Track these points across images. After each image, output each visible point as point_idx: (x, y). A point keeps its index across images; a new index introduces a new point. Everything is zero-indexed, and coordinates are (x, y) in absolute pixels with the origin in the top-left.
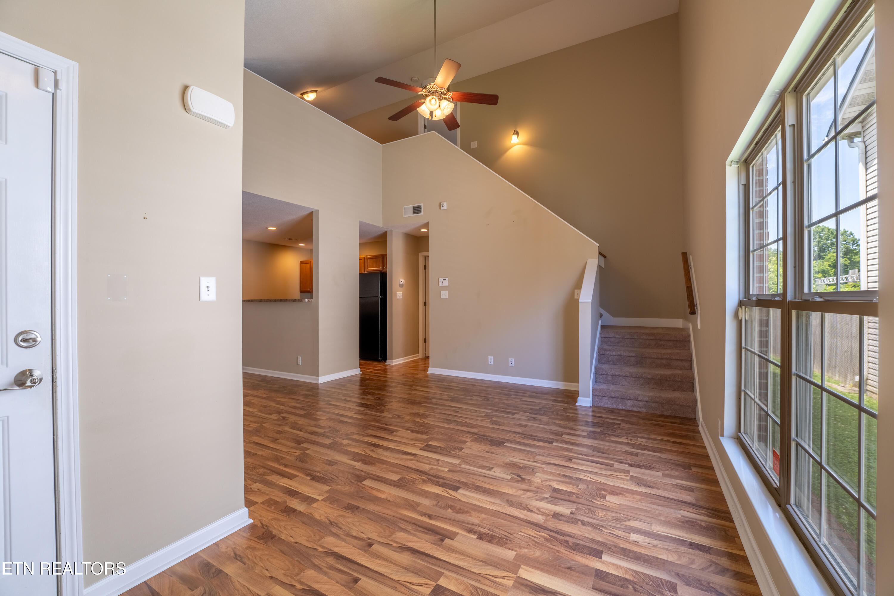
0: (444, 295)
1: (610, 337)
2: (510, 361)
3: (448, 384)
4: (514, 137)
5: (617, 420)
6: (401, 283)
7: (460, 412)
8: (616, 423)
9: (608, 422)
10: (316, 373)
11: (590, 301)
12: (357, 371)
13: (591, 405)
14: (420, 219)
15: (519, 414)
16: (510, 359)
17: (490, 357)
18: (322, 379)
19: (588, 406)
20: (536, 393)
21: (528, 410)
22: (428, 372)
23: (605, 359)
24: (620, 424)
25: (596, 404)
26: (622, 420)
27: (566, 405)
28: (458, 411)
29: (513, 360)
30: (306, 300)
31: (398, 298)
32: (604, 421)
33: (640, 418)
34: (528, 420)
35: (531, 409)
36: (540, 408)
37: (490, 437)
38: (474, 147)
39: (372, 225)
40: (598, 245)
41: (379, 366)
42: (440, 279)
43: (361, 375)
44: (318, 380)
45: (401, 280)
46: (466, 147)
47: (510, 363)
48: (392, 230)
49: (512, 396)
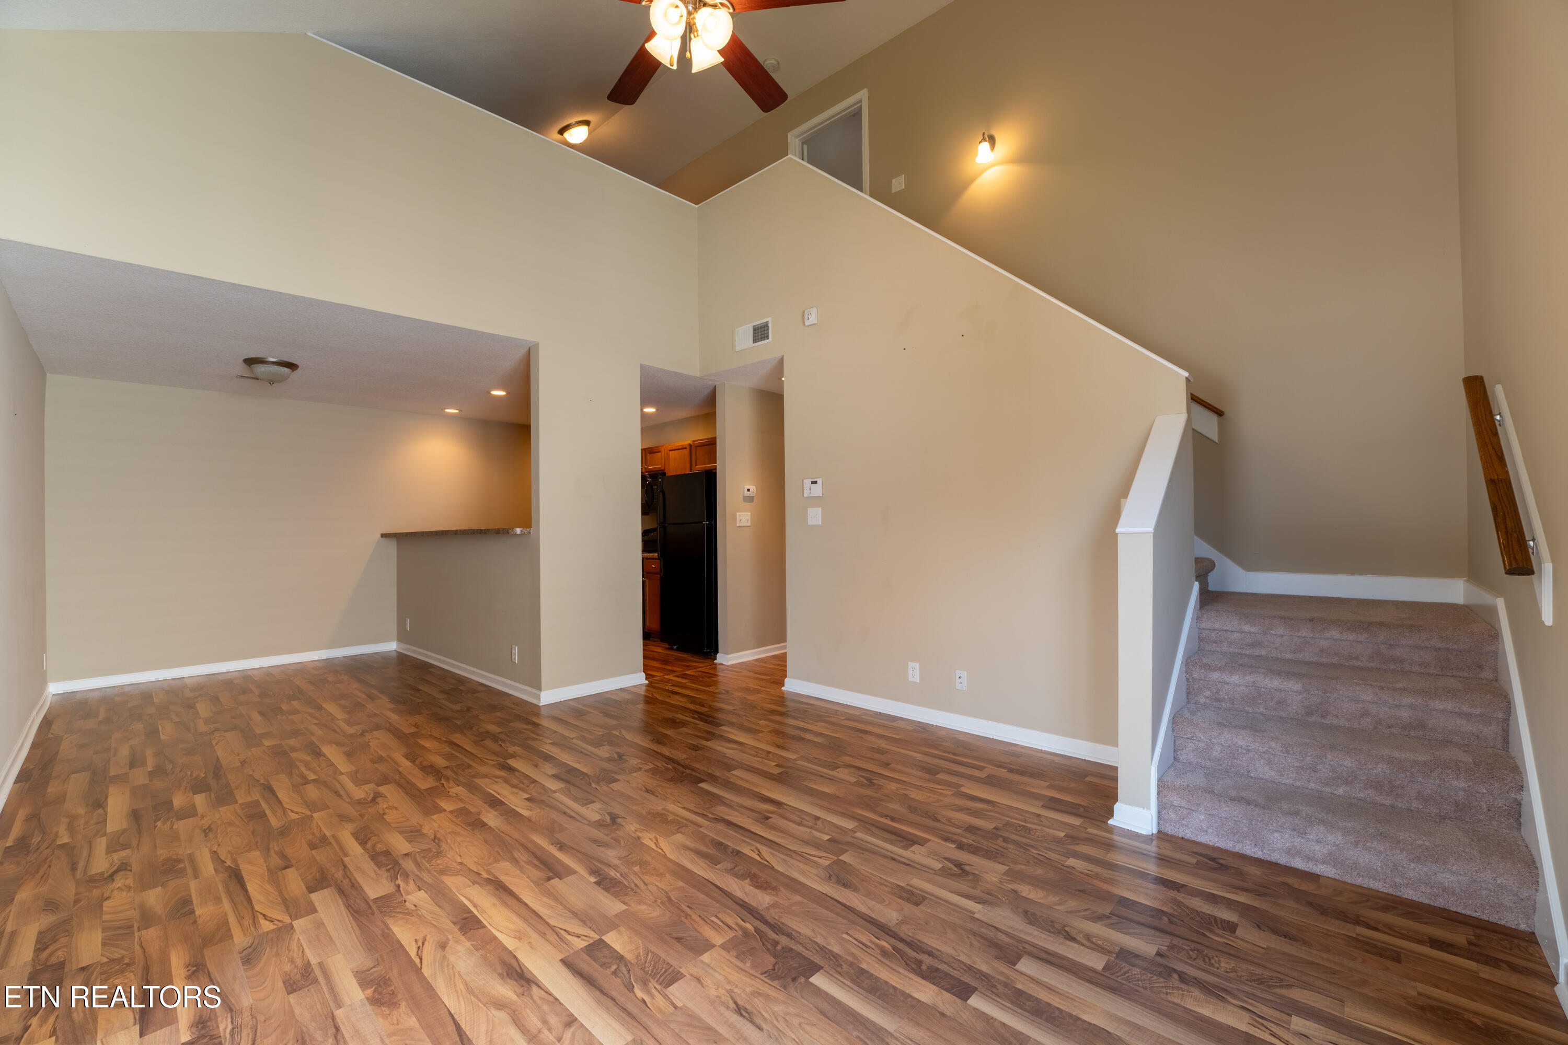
0: (815, 516)
1: (1226, 628)
2: (957, 676)
3: (802, 724)
4: (985, 146)
5: (1229, 904)
6: (747, 493)
7: (775, 819)
8: (1222, 921)
9: (1192, 910)
10: (536, 684)
11: (1151, 529)
12: (638, 679)
13: (1155, 832)
14: (768, 350)
15: (928, 844)
16: (958, 673)
17: (911, 664)
18: (548, 697)
19: (1144, 832)
20: (1011, 771)
21: (959, 831)
22: (783, 688)
23: (1208, 693)
24: (1231, 928)
25: (1169, 830)
26: (1244, 910)
27: (1077, 822)
28: (767, 818)
29: (964, 674)
30: (518, 531)
31: (742, 524)
32: (1179, 904)
33: (1311, 904)
34: (943, 872)
35: (971, 829)
36: (996, 828)
37: (789, 936)
38: (899, 190)
39: (676, 373)
40: (1186, 374)
41: (702, 666)
42: (804, 481)
43: (648, 686)
44: (538, 697)
45: (747, 487)
46: (882, 193)
47: (958, 681)
48: (724, 384)
49: (941, 776)
